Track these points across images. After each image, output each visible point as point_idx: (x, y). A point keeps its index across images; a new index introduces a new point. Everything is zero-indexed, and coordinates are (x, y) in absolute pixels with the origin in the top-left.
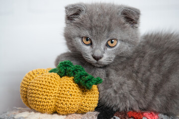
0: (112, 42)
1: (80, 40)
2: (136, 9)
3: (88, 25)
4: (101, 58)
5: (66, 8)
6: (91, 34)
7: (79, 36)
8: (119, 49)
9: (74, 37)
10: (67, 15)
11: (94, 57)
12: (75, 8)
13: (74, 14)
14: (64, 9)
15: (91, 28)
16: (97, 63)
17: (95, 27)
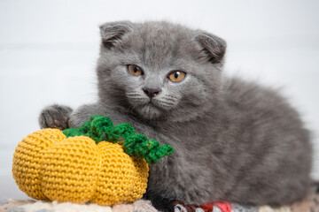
0: (176, 76)
1: (124, 69)
2: (220, 39)
3: (140, 46)
4: (157, 93)
5: (101, 28)
6: (143, 59)
7: (123, 64)
8: (188, 85)
9: (114, 66)
10: (103, 39)
11: (146, 91)
12: (116, 28)
13: (113, 38)
14: (99, 30)
15: (143, 50)
16: (151, 103)
17: (150, 47)
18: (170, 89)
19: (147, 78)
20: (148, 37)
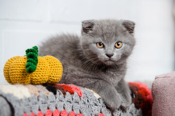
0: (118, 45)
1: (95, 45)
3: (101, 34)
4: (112, 55)
6: (104, 40)
7: (94, 43)
8: (124, 48)
9: (91, 44)
11: (107, 55)
15: (103, 36)
16: (110, 60)
17: (105, 34)
18: (117, 52)
19: (106, 49)
20: (104, 29)
